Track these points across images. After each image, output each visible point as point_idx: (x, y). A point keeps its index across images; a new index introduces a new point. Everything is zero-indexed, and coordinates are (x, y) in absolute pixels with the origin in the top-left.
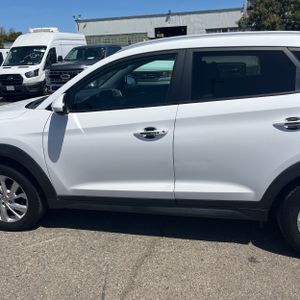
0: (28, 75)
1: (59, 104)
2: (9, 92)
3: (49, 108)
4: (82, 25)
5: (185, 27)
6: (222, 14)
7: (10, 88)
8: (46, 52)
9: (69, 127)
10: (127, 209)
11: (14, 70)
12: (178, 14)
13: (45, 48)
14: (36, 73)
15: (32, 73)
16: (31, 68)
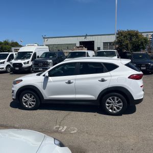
0: (24, 63)
1: (47, 75)
2: (17, 70)
3: (44, 76)
4: (46, 40)
5: (94, 41)
6: (110, 36)
7: (17, 69)
8: (32, 54)
9: (49, 80)
10: (63, 103)
11: (19, 61)
12: (90, 36)
13: (32, 52)
14: (28, 62)
15: (27, 63)
16: (26, 61)
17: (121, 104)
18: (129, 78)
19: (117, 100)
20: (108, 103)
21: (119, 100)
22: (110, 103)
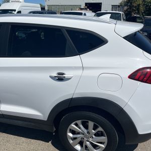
5: (101, 3)
17: (104, 139)
18: (132, 77)
19: (95, 128)
20: (73, 132)
21: (100, 129)
22: (79, 133)
